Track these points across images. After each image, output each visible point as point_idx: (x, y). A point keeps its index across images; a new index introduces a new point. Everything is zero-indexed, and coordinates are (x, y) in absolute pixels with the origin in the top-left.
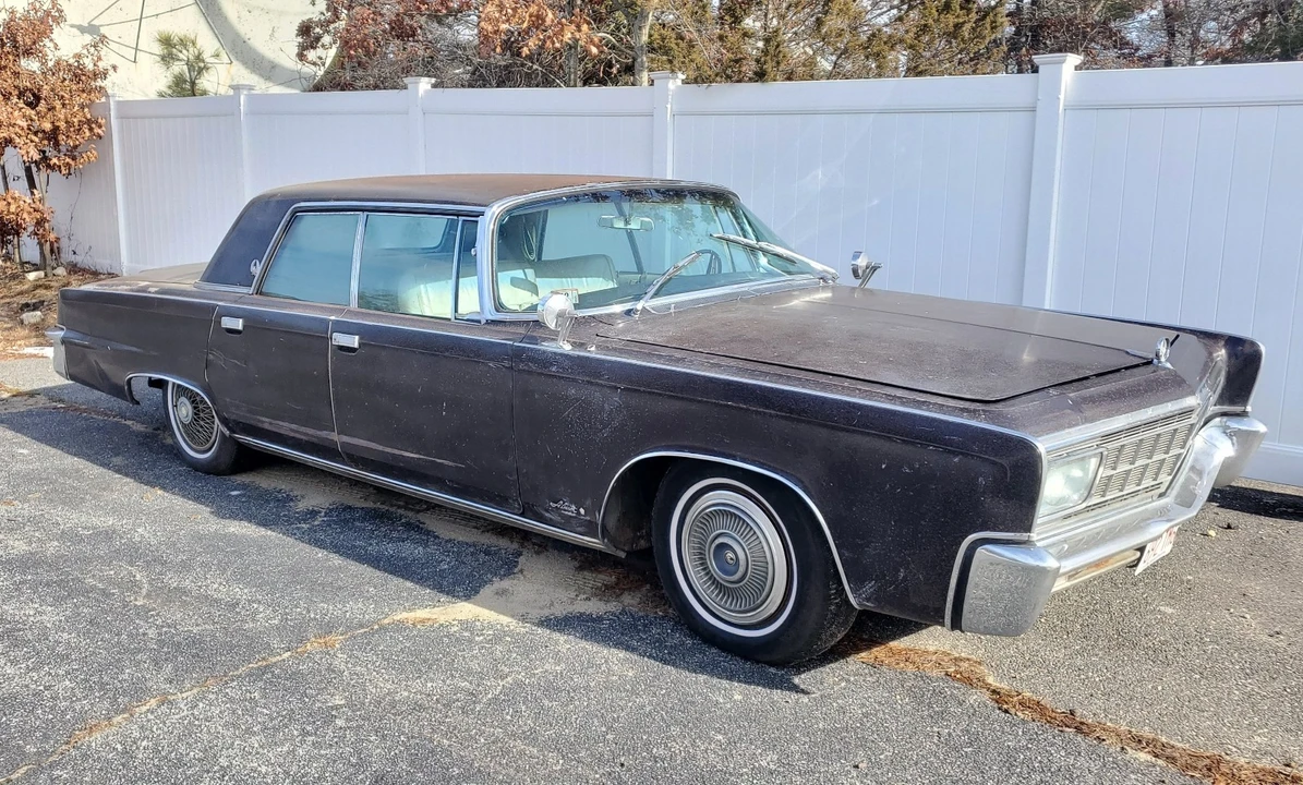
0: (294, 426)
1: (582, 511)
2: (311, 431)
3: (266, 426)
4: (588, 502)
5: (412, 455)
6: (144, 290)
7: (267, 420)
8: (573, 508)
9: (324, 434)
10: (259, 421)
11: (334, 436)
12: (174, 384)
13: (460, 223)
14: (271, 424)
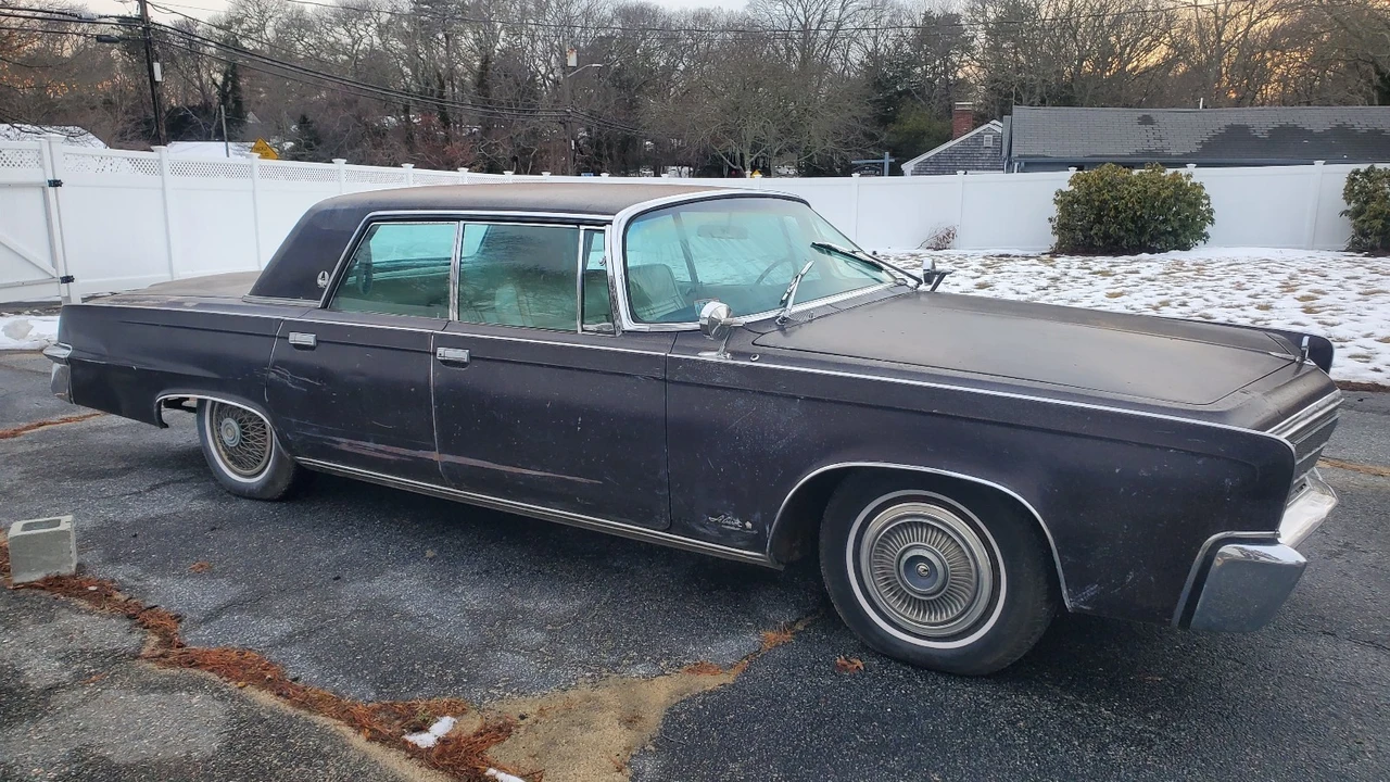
0: (381, 447)
1: (749, 525)
2: (403, 451)
3: (344, 447)
4: (758, 516)
5: (535, 473)
6: (179, 304)
7: (344, 440)
8: (738, 522)
9: (421, 454)
10: (335, 442)
11: (435, 456)
12: (214, 402)
13: (582, 233)
14: (350, 444)
